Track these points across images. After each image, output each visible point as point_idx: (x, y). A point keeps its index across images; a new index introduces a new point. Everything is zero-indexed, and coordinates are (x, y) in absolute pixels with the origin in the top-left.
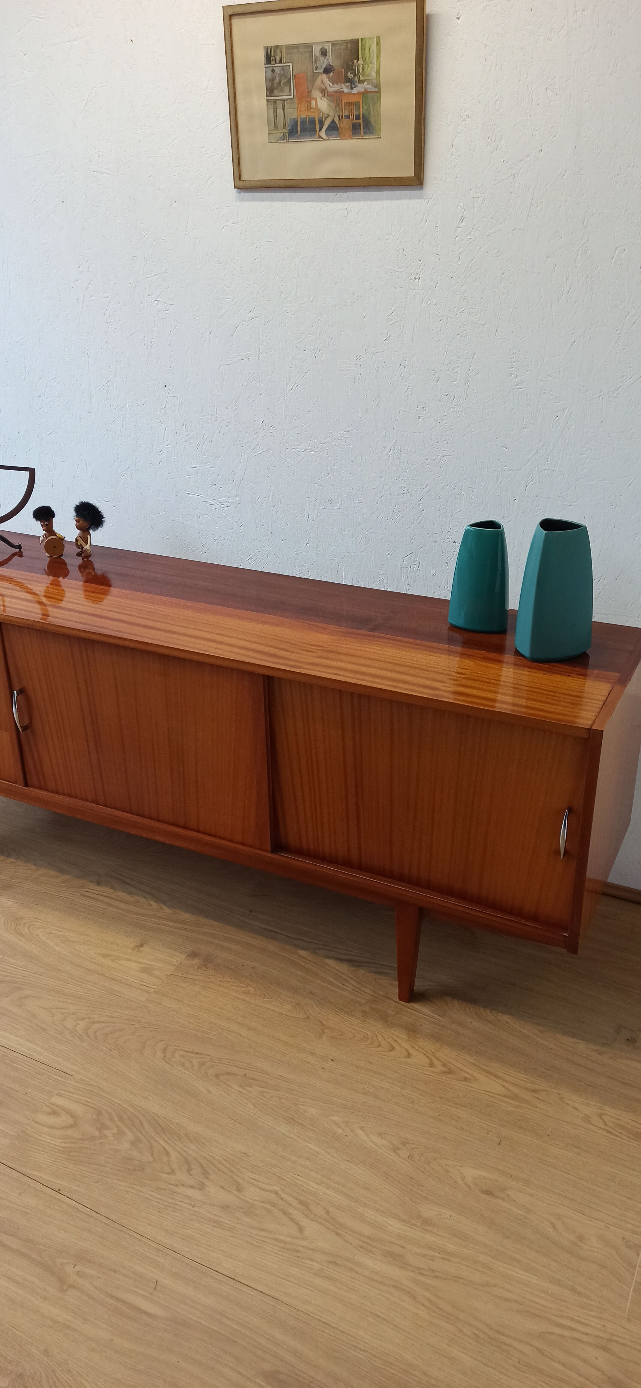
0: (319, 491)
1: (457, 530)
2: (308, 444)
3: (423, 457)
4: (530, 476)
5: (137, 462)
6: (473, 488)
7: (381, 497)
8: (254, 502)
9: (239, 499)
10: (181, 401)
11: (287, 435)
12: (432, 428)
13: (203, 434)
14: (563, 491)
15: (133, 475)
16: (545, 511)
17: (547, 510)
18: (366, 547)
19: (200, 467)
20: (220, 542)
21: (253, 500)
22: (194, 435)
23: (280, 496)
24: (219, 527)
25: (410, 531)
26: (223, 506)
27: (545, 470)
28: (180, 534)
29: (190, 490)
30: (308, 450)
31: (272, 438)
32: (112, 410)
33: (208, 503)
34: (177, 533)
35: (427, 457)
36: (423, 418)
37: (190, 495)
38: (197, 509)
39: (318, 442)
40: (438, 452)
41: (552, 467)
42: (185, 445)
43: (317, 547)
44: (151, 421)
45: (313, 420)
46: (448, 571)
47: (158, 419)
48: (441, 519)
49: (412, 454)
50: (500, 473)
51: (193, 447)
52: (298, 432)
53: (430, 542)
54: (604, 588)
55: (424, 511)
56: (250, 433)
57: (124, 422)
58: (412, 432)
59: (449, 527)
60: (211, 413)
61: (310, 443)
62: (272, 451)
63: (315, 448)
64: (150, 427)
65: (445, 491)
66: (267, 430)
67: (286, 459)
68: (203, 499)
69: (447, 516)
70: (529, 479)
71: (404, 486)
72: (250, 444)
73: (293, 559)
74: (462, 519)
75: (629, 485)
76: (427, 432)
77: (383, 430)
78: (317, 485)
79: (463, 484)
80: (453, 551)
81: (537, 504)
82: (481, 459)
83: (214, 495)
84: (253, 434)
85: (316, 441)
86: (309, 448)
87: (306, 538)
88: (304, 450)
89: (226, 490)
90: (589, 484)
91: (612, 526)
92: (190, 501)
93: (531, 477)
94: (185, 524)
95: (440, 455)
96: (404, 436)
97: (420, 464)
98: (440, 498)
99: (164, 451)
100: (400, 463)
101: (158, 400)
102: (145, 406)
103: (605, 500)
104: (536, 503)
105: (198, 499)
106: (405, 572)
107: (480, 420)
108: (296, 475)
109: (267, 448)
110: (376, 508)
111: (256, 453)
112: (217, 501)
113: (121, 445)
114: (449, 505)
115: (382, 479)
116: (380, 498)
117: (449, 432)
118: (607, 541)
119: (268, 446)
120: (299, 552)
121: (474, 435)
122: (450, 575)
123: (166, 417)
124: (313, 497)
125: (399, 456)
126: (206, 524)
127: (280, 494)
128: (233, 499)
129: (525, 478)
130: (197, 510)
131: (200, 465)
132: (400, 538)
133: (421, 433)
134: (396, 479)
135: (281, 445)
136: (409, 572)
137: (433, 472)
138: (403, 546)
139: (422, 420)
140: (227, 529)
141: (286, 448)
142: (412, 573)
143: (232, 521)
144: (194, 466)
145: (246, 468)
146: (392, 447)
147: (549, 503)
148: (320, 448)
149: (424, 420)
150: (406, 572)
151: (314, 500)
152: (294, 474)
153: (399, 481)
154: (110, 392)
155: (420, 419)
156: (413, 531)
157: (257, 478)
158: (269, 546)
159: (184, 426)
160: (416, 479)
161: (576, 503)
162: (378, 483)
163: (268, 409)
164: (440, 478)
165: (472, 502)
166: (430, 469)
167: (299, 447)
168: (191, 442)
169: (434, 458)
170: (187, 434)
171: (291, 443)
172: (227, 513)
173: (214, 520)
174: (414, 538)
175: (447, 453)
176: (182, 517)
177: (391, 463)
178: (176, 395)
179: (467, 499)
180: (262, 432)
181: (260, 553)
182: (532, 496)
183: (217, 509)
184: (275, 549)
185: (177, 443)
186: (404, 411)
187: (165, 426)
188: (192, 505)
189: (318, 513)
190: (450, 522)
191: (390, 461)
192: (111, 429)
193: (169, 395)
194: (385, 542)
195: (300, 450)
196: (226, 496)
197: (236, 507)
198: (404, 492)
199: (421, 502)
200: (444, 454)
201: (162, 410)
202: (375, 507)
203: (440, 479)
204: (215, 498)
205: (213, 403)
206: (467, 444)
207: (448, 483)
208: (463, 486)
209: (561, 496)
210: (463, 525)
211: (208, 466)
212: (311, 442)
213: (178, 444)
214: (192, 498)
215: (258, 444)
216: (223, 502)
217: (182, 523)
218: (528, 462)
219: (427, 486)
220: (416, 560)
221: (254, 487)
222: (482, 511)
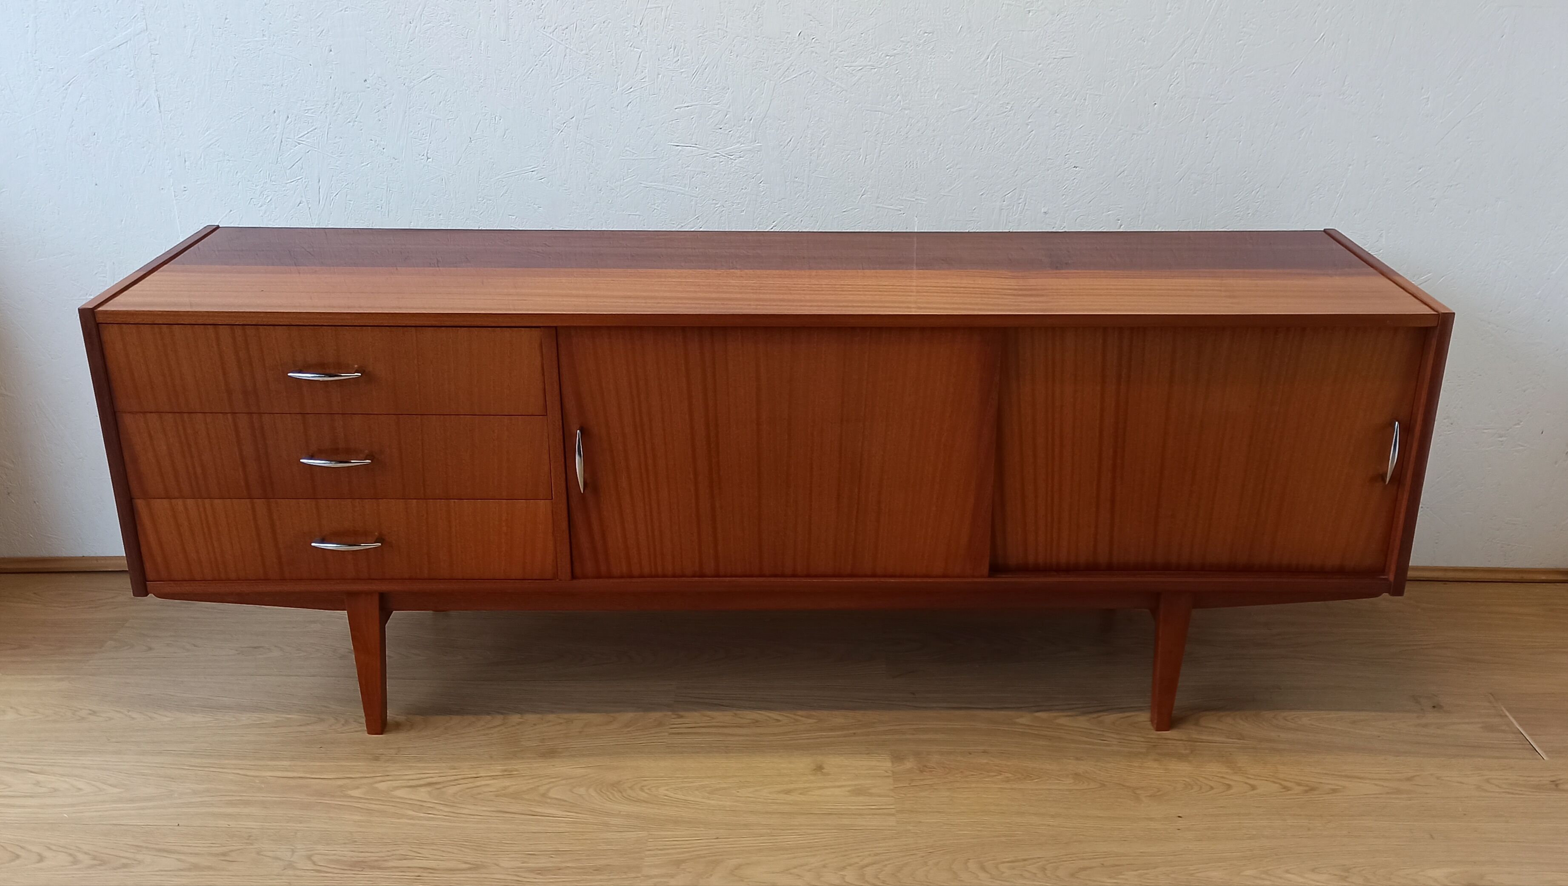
0: (883, 121)
1: (1077, 152)
2: (868, 59)
3: (1034, 62)
4: (1174, 73)
5: (587, 107)
6: (1100, 95)
7: (975, 119)
8: (782, 147)
9: (759, 144)
10: (668, 12)
11: (836, 49)
12: (1047, 24)
13: (704, 57)
14: (1215, 87)
15: (579, 127)
16: (1193, 114)
17: (1196, 112)
18: (950, 188)
19: (697, 105)
20: (725, 209)
21: (781, 144)
22: (688, 60)
23: (824, 133)
24: (724, 188)
25: (1014, 160)
26: (732, 157)
27: (1194, 63)
28: (658, 206)
29: (679, 141)
30: (868, 67)
31: (814, 54)
32: (548, 34)
33: (707, 156)
34: (655, 204)
35: (1039, 62)
36: (1034, 11)
37: (678, 147)
38: (688, 166)
39: (883, 55)
40: (1054, 54)
41: (1202, 59)
42: (673, 76)
43: (878, 198)
44: (615, 45)
45: (877, 26)
46: (1066, 206)
47: (628, 42)
48: (1057, 140)
49: (1020, 60)
50: (1136, 73)
51: (685, 77)
52: (853, 44)
53: (1040, 172)
54: (1264, 200)
55: (1033, 132)
56: (779, 51)
57: (568, 50)
58: (1019, 31)
59: (1068, 149)
60: (718, 27)
61: (871, 57)
62: (812, 73)
63: (879, 63)
64: (614, 55)
65: (1063, 102)
66: (807, 45)
67: (834, 82)
68: (700, 150)
69: (1065, 135)
70: (1173, 77)
71: (1007, 102)
72: (779, 65)
73: (840, 219)
74: (1085, 137)
75: (1294, 73)
76: (1040, 29)
77: (979, 31)
78: (880, 113)
79: (1088, 92)
80: (1074, 178)
81: (1184, 107)
82: (1112, 57)
83: (717, 143)
84: (784, 52)
85: (881, 53)
86: (870, 63)
87: (861, 187)
88: (861, 67)
89: (738, 135)
90: (1246, 75)
91: (1273, 124)
92: (678, 157)
93: (1176, 74)
94: (668, 191)
95: (1057, 57)
96: (1008, 37)
97: (1029, 71)
98: (1056, 112)
99: (635, 87)
100: (1002, 72)
101: (628, 14)
102: (606, 24)
103: (1265, 93)
104: (1182, 105)
105: (692, 152)
106: (1006, 214)
107: (1111, 8)
108: (849, 102)
109: (805, 70)
110: (966, 136)
111: (788, 77)
112: (722, 152)
113: (561, 86)
114: (1068, 120)
115: (975, 97)
116: (972, 122)
117: (1071, 26)
118: (1268, 143)
119: (807, 66)
120: (851, 208)
121: (1102, 28)
122: (1068, 210)
123: (641, 39)
124: (874, 129)
125: (1000, 63)
126: (704, 186)
127: (823, 132)
128: (749, 146)
129: (1169, 75)
130: (689, 168)
131: (696, 103)
132: (1000, 170)
133: (1033, 31)
134: (996, 95)
135: (827, 62)
136: (1011, 214)
137: (1046, 80)
138: (1004, 180)
139: (1032, 15)
140: (738, 189)
141: (835, 66)
142: (1015, 215)
143: (746, 177)
144: (686, 105)
145: (771, 100)
146: (990, 53)
147: (1198, 104)
148: (886, 62)
149: (1036, 14)
150: (1007, 216)
151: (874, 134)
152: (846, 101)
153: (999, 97)
154: (545, 7)
155: (1031, 14)
156: (1018, 160)
157: (788, 112)
158: (804, 206)
159: (672, 49)
160: (1024, 90)
161: (1231, 101)
162: (970, 102)
163: (810, 15)
164: (1056, 86)
165: (1099, 112)
166: (1043, 76)
167: (854, 64)
168: (682, 70)
169: (1050, 62)
170: (676, 59)
171: (843, 59)
172: (739, 167)
173: (717, 179)
174: (1019, 169)
175: (1066, 54)
176: (663, 181)
177: (989, 74)
178: (660, 5)
179: (1092, 110)
180: (798, 49)
181: (790, 217)
182: (1176, 98)
183: (721, 163)
184: (813, 209)
185: (659, 74)
186: (1008, 4)
187: (640, 50)
188: (680, 162)
189: (881, 151)
190: (1069, 141)
191: (988, 71)
192: (543, 63)
193: (648, 6)
194: (977, 179)
195: (856, 68)
196: (739, 142)
197: (753, 157)
198: (1007, 110)
199: (1030, 121)
200: (1062, 56)
201: (636, 29)
202: (965, 134)
203: (1057, 88)
204: (719, 147)
205: (721, 13)
206: (1093, 40)
207: (1067, 92)
208: (1087, 93)
209: (1213, 93)
210: (1087, 143)
211: (710, 103)
212: (872, 55)
213: (660, 76)
214: (680, 151)
215: (791, 65)
216: (732, 152)
217: (663, 189)
218: (1172, 56)
219: (1038, 99)
220: (1021, 197)
221: (784, 125)
222: (1111, 124)
